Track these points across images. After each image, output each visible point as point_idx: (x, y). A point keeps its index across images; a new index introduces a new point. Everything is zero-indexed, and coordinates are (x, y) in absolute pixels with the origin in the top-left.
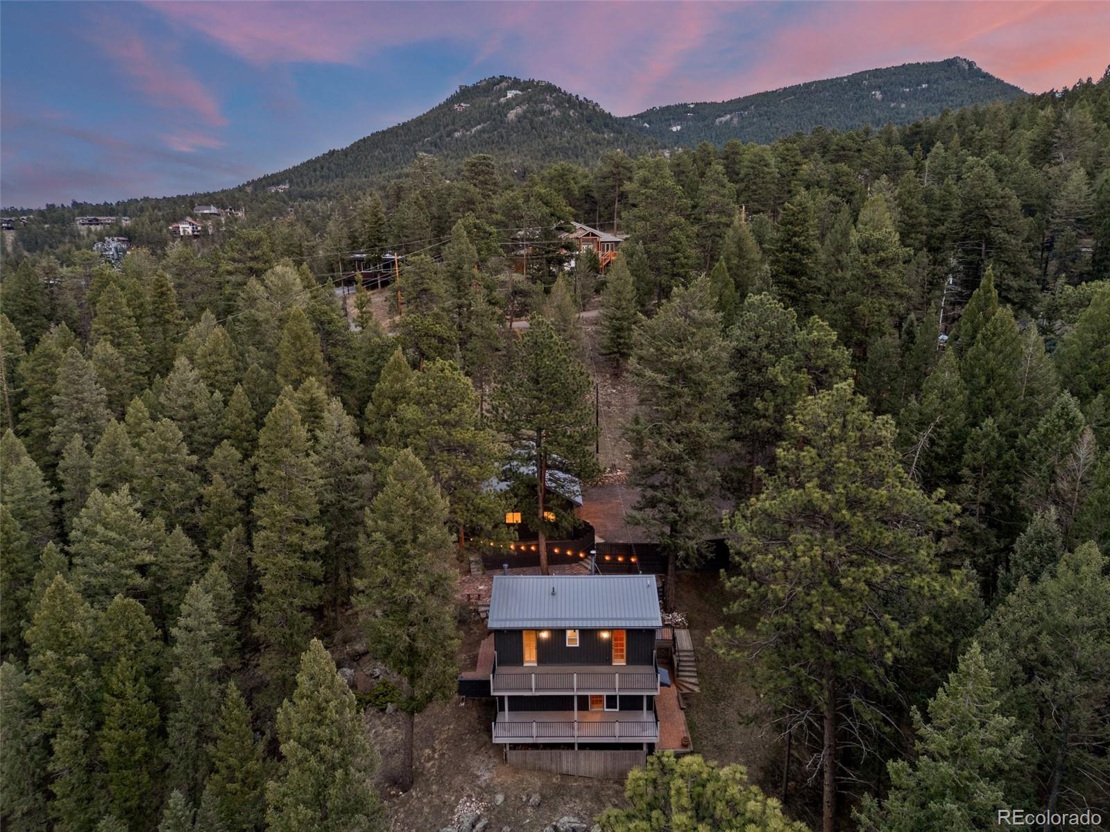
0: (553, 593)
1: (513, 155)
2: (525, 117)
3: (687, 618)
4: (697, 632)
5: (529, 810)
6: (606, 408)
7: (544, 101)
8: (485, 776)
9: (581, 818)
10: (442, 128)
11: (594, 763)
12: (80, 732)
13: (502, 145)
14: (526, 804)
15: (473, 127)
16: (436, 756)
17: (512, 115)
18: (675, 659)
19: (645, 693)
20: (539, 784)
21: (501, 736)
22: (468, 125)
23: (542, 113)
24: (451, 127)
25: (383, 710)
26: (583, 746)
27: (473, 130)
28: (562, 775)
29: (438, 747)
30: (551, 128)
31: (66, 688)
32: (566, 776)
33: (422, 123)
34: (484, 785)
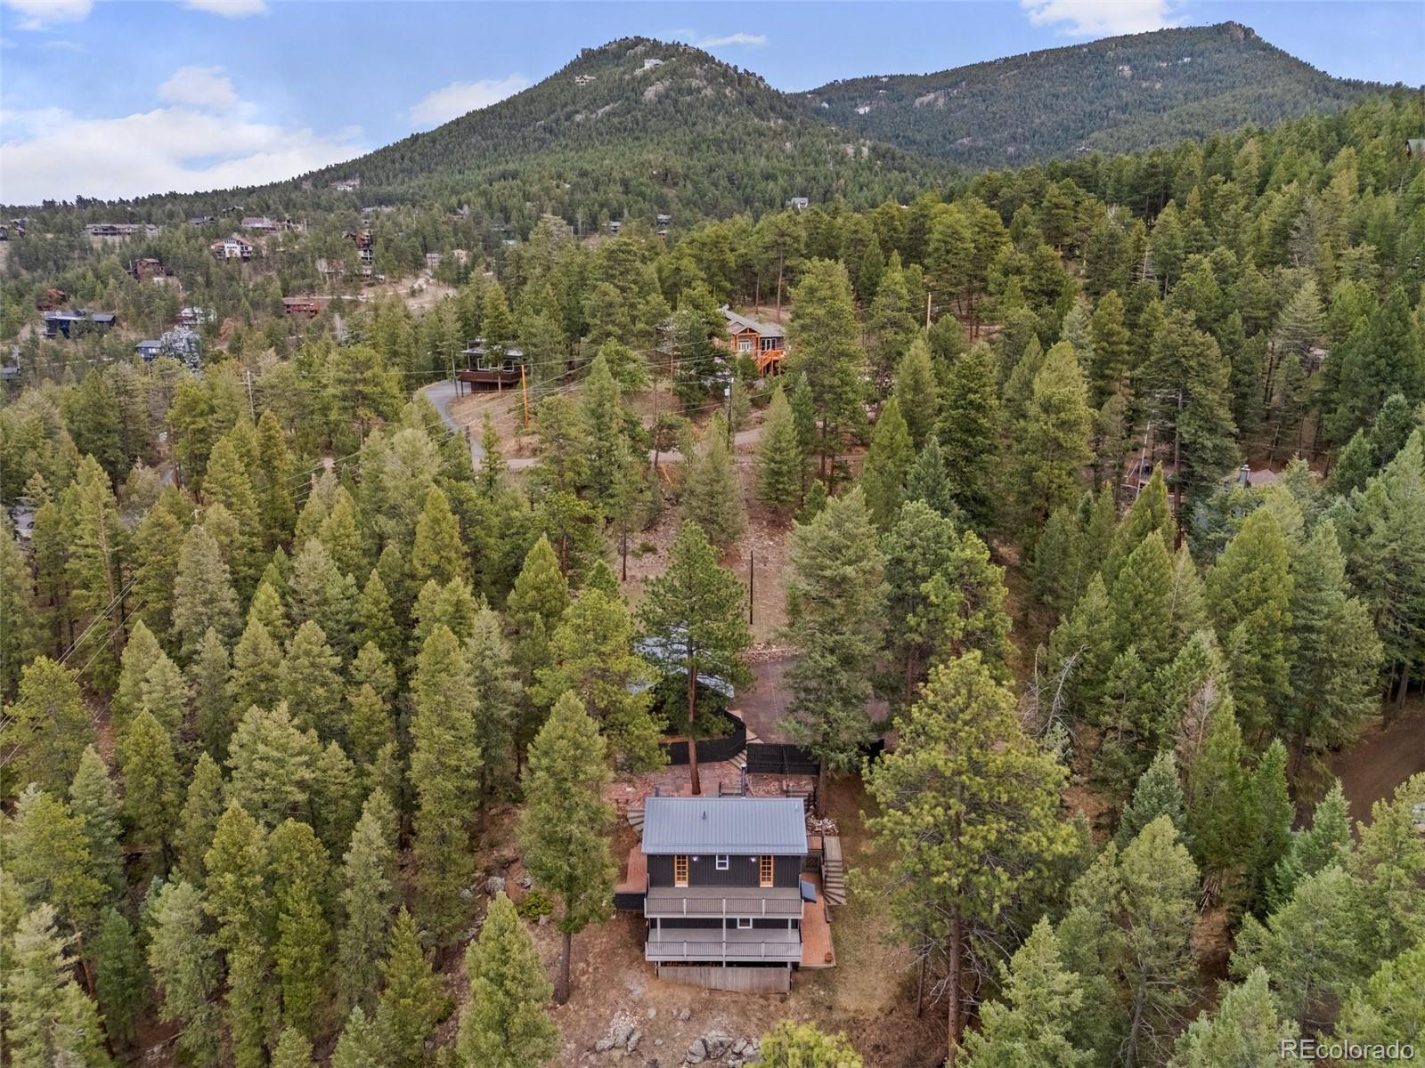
0: (704, 817)
1: (651, 147)
2: (667, 96)
3: (837, 824)
4: (847, 839)
5: (680, 1023)
6: (762, 565)
7: (693, 75)
8: (638, 991)
9: (728, 1032)
10: (559, 109)
11: (741, 980)
12: (257, 948)
13: (638, 134)
14: (676, 1019)
15: (599, 108)
16: (590, 970)
17: (650, 93)
18: (824, 869)
19: (790, 917)
20: (689, 998)
21: (653, 953)
22: (593, 105)
23: (690, 91)
24: (570, 108)
25: (536, 922)
26: (730, 964)
27: (600, 112)
28: (710, 989)
29: (591, 960)
30: (701, 112)
31: (241, 906)
32: (712, 990)
33: (533, 100)
34: (637, 1000)
